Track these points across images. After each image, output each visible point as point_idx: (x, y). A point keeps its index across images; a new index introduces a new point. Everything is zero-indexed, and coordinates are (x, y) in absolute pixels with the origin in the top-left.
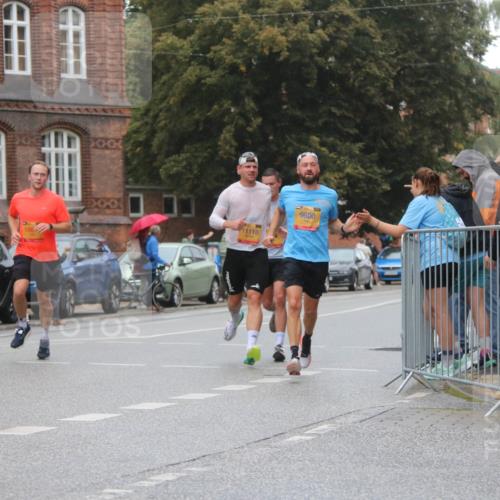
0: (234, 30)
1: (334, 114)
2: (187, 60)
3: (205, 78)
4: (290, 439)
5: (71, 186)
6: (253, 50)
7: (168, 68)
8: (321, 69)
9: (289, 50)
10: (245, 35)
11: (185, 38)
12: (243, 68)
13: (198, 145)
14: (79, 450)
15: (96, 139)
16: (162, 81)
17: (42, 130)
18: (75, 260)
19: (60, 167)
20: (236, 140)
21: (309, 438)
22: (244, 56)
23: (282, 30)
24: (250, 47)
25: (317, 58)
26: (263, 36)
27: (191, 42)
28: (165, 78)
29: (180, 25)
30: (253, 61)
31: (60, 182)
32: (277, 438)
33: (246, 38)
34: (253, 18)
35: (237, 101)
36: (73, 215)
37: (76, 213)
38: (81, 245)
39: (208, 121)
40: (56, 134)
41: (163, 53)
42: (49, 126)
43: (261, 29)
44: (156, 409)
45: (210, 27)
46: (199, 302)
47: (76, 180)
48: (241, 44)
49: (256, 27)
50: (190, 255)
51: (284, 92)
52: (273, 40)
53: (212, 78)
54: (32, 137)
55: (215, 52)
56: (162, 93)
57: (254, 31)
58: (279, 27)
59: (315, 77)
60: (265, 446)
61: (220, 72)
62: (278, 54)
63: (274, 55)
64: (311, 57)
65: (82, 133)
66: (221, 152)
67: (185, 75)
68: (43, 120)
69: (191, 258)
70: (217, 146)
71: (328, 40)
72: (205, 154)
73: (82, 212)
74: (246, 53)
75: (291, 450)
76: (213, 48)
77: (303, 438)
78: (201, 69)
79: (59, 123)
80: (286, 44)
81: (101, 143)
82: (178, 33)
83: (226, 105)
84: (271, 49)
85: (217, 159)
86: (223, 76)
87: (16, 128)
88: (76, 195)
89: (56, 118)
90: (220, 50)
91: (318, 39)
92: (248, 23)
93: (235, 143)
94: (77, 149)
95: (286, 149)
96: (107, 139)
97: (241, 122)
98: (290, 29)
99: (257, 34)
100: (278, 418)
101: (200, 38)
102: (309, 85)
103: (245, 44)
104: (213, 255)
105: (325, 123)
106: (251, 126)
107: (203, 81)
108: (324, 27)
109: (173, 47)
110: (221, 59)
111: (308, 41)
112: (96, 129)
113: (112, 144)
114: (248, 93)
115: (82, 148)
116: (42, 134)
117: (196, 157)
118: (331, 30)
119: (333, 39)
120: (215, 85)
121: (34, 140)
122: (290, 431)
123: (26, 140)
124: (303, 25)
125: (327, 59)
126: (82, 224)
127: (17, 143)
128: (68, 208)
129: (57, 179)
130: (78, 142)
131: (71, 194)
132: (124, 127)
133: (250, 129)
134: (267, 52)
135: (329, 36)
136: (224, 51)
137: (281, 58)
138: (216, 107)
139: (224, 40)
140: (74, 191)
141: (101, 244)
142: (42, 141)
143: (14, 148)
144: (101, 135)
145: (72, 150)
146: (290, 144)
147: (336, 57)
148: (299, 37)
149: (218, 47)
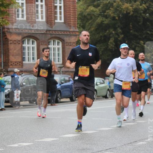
0: (114, 5)
1: (149, 33)
2: (98, 15)
3: (104, 22)
4: (139, 143)
5: (58, 59)
6: (120, 12)
7: (91, 18)
8: (144, 18)
9: (133, 12)
10: (118, 7)
11: (97, 8)
12: (117, 18)
13: (101, 44)
14: (68, 146)
15: (67, 43)
16: (89, 22)
17: (49, 39)
18: (61, 83)
19: (55, 52)
20: (115, 43)
21: (145, 143)
22: (118, 14)
23: (131, 5)
24: (120, 11)
25: (143, 14)
26: (124, 7)
27: (99, 9)
28: (90, 21)
29: (95, 3)
30: (120, 15)
31: (55, 57)
32: (135, 143)
33: (118, 8)
34: (121, 1)
35: (115, 29)
36: (59, 68)
37: (61, 67)
38: (62, 78)
39: (105, 36)
40: (54, 41)
41: (90, 13)
42: (51, 38)
43: (123, 5)
44: (92, 133)
45: (106, 4)
46: (103, 98)
47: (60, 56)
48: (116, 10)
49: (122, 4)
50: (100, 82)
51: (131, 26)
52: (127, 8)
53: (106, 21)
54: (45, 42)
55: (107, 12)
56: (90, 27)
57: (121, 5)
58: (130, 3)
59: (142, 21)
60: (131, 145)
61: (109, 19)
62: (129, 13)
63: (128, 13)
64: (141, 14)
65: (63, 41)
66: (110, 47)
67: (97, 20)
68: (49, 36)
69: (100, 83)
70: (108, 45)
71: (146, 8)
72: (104, 47)
73: (62, 67)
74: (118, 13)
75: (140, 147)
76: (107, 11)
77: (143, 143)
78: (102, 18)
79: (54, 37)
80: (132, 10)
81: (69, 44)
82: (94, 6)
83: (111, 31)
84: (127, 11)
85: (108, 49)
86: (110, 21)
87: (40, 39)
88: (60, 61)
89: (54, 36)
90: (109, 12)
91: (143, 8)
92: (119, 2)
93: (114, 44)
94: (60, 46)
95: (132, 46)
96: (70, 43)
97: (116, 36)
98: (133, 4)
99: (122, 6)
100: (134, 136)
101: (102, 8)
102: (140, 24)
103: (118, 10)
104: (107, 82)
105: (146, 37)
106: (119, 38)
107: (103, 23)
108: (145, 4)
109: (93, 11)
110: (110, 15)
111: (140, 8)
112: (67, 39)
113: (72, 44)
114: (119, 26)
115: (62, 46)
116: (49, 41)
117: (101, 49)
118: (147, 4)
119: (148, 7)
120: (107, 24)
121: (46, 43)
122: (139, 141)
123: (44, 43)
124: (138, 3)
125: (146, 14)
126: (62, 72)
127: (40, 44)
128: (58, 66)
129: (54, 56)
130: (61, 43)
131: (58, 61)
132: (76, 39)
133: (119, 39)
134: (125, 12)
135: (147, 7)
136: (110, 12)
137: (130, 15)
138: (108, 31)
139: (111, 8)
140: (59, 60)
141: (69, 78)
142: (49, 43)
143: (39, 46)
144: (69, 41)
145: (59, 46)
146: (133, 44)
147: (149, 14)
148: (137, 7)
149: (108, 11)
